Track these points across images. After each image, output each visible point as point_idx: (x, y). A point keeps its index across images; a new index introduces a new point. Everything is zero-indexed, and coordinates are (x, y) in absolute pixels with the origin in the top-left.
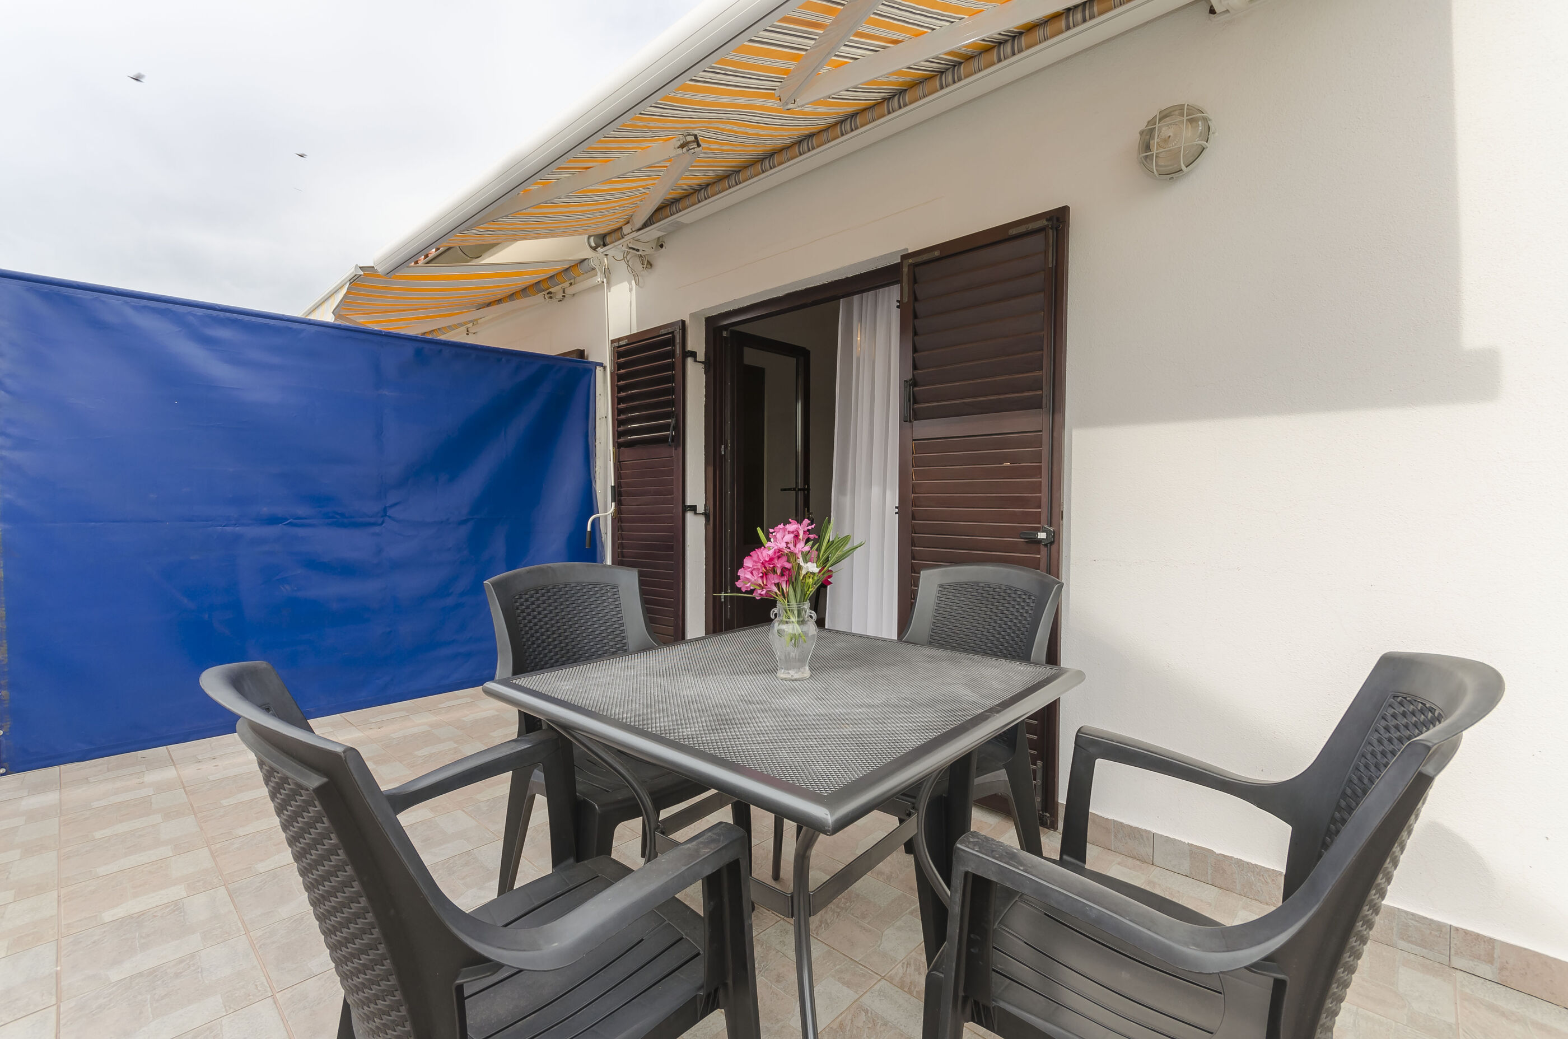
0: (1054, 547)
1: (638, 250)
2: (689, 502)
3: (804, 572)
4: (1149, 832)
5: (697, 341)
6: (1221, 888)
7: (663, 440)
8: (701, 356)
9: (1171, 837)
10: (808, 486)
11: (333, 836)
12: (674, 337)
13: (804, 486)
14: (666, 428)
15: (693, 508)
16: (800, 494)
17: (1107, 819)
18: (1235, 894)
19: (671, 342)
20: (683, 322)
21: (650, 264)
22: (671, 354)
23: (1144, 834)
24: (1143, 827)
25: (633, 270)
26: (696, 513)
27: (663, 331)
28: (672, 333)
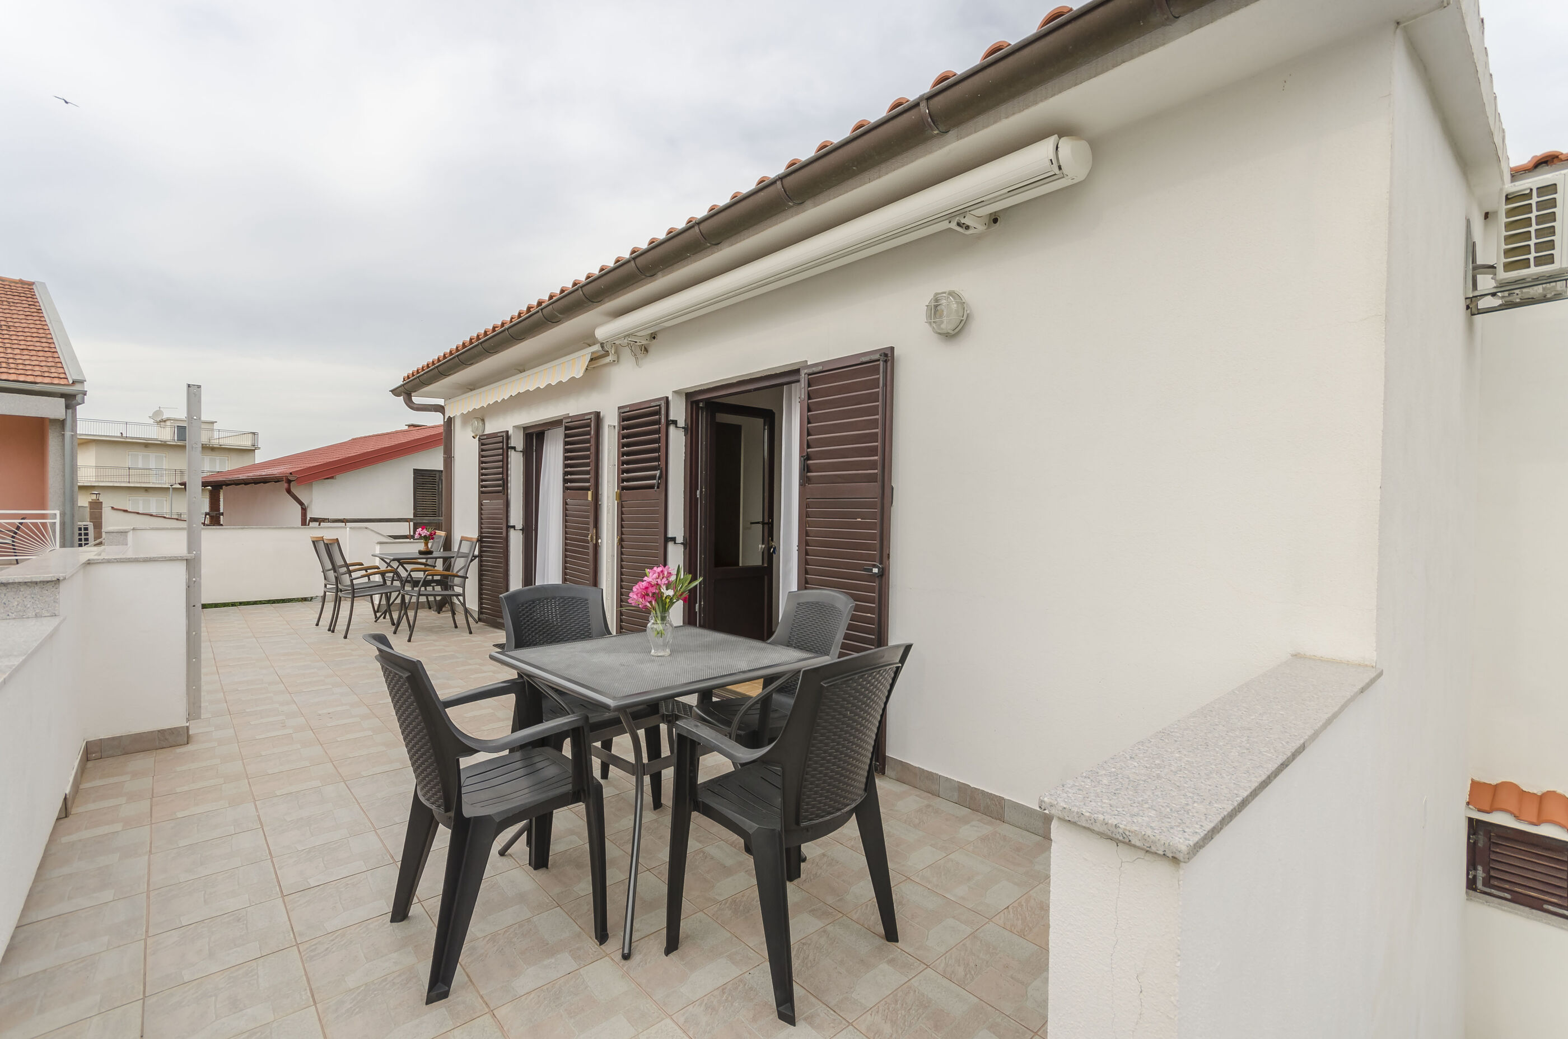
0: (884, 578)
1: (636, 342)
2: (670, 535)
3: (665, 596)
4: (937, 774)
5: (678, 412)
6: (973, 810)
7: (651, 487)
8: (681, 423)
9: (949, 777)
10: (773, 521)
11: (412, 697)
12: (660, 408)
13: (769, 520)
14: (653, 477)
15: (674, 539)
16: (766, 527)
17: (916, 767)
18: (979, 813)
19: (658, 413)
20: (667, 398)
21: (646, 350)
22: (658, 422)
23: (934, 776)
24: (934, 772)
25: (635, 355)
26: (675, 543)
27: (653, 404)
28: (659, 405)
